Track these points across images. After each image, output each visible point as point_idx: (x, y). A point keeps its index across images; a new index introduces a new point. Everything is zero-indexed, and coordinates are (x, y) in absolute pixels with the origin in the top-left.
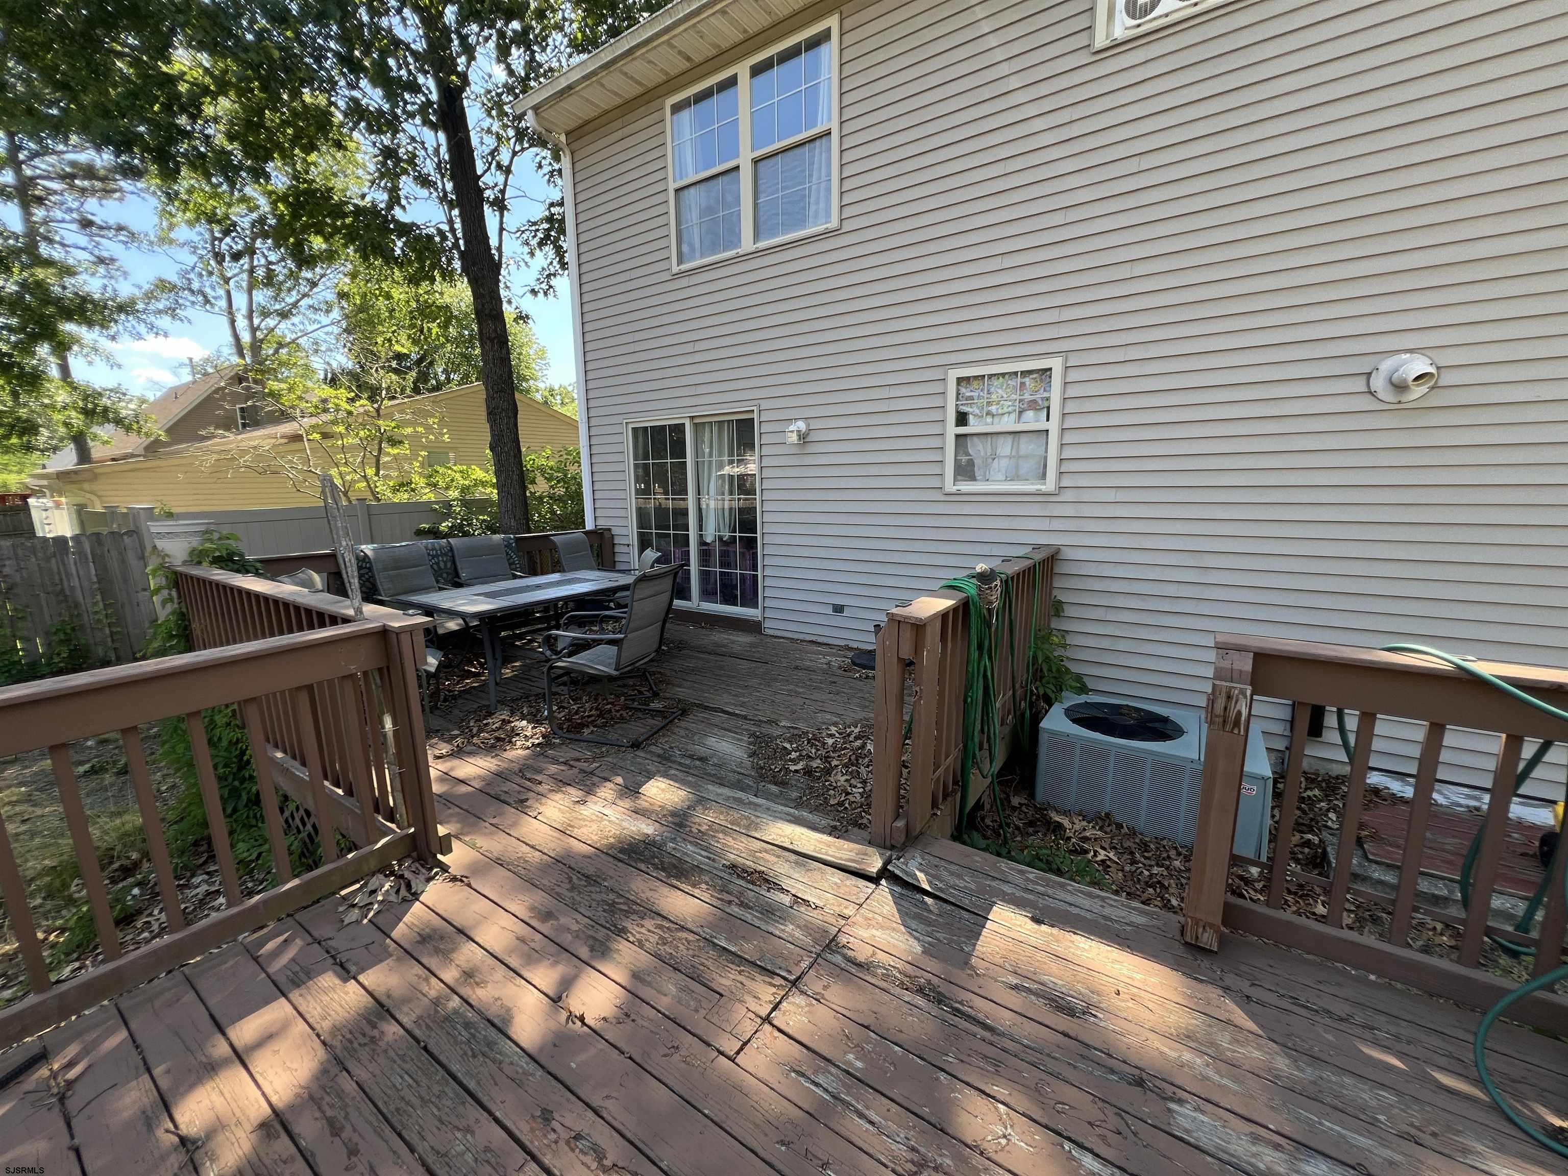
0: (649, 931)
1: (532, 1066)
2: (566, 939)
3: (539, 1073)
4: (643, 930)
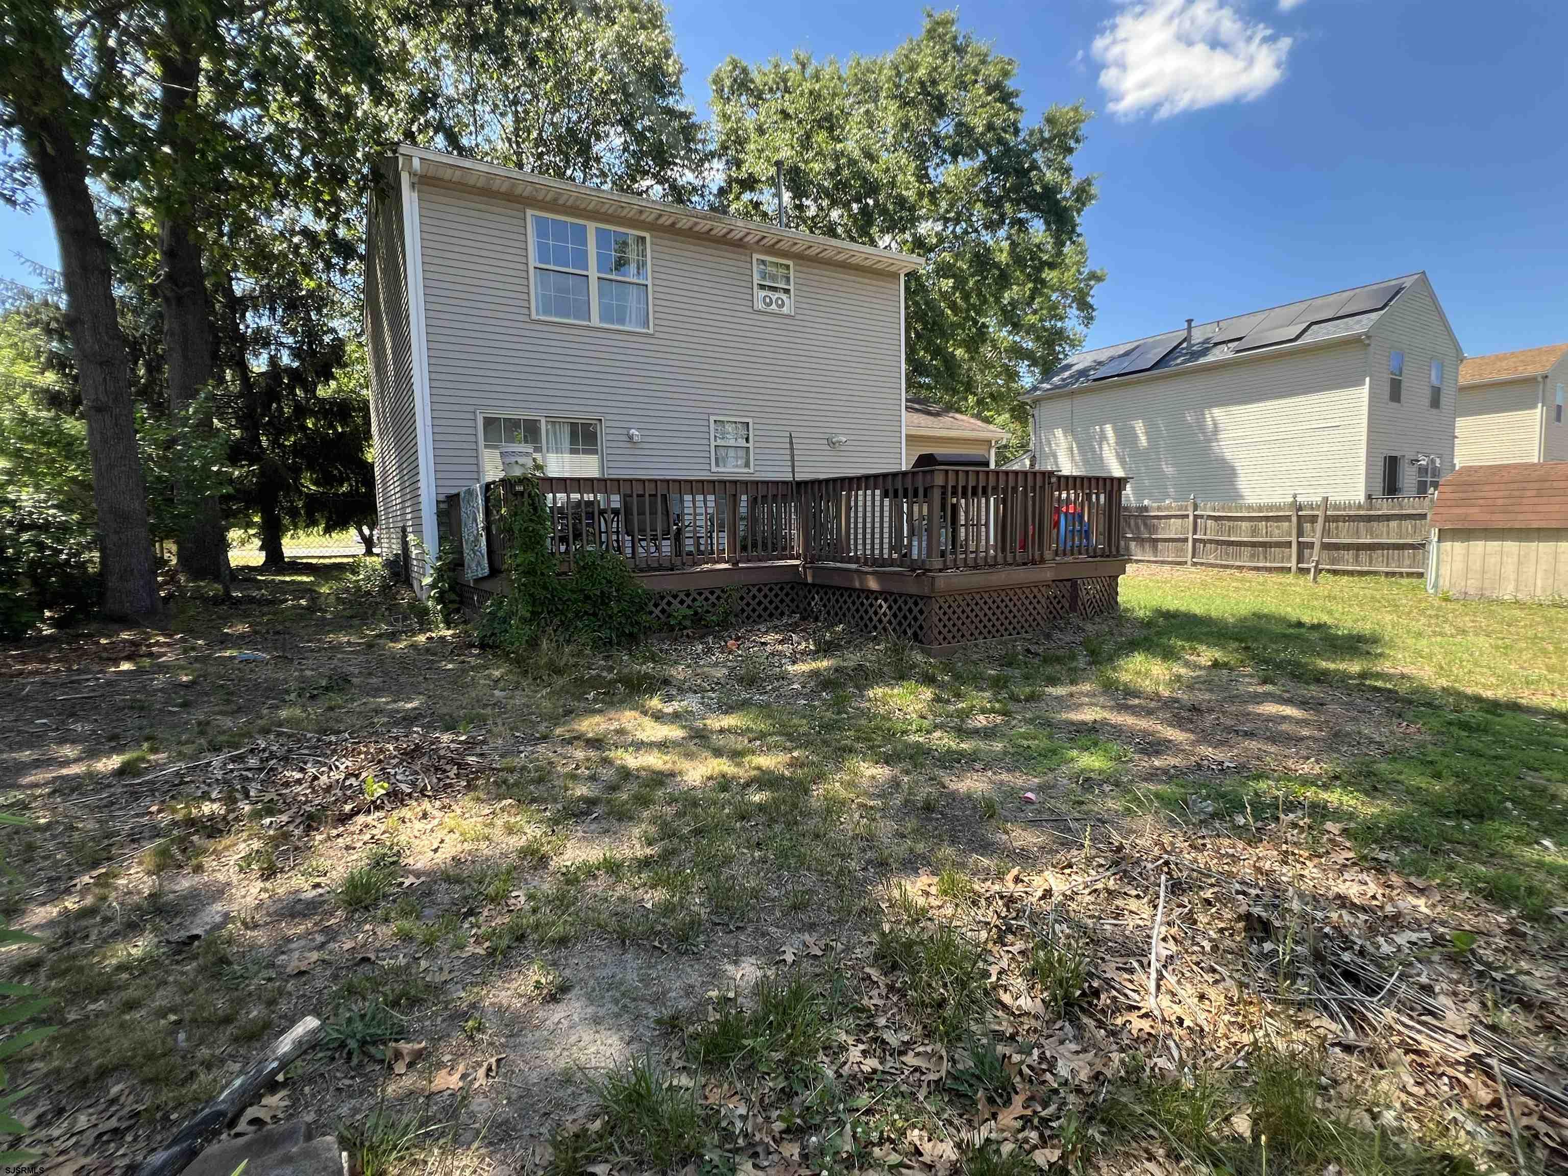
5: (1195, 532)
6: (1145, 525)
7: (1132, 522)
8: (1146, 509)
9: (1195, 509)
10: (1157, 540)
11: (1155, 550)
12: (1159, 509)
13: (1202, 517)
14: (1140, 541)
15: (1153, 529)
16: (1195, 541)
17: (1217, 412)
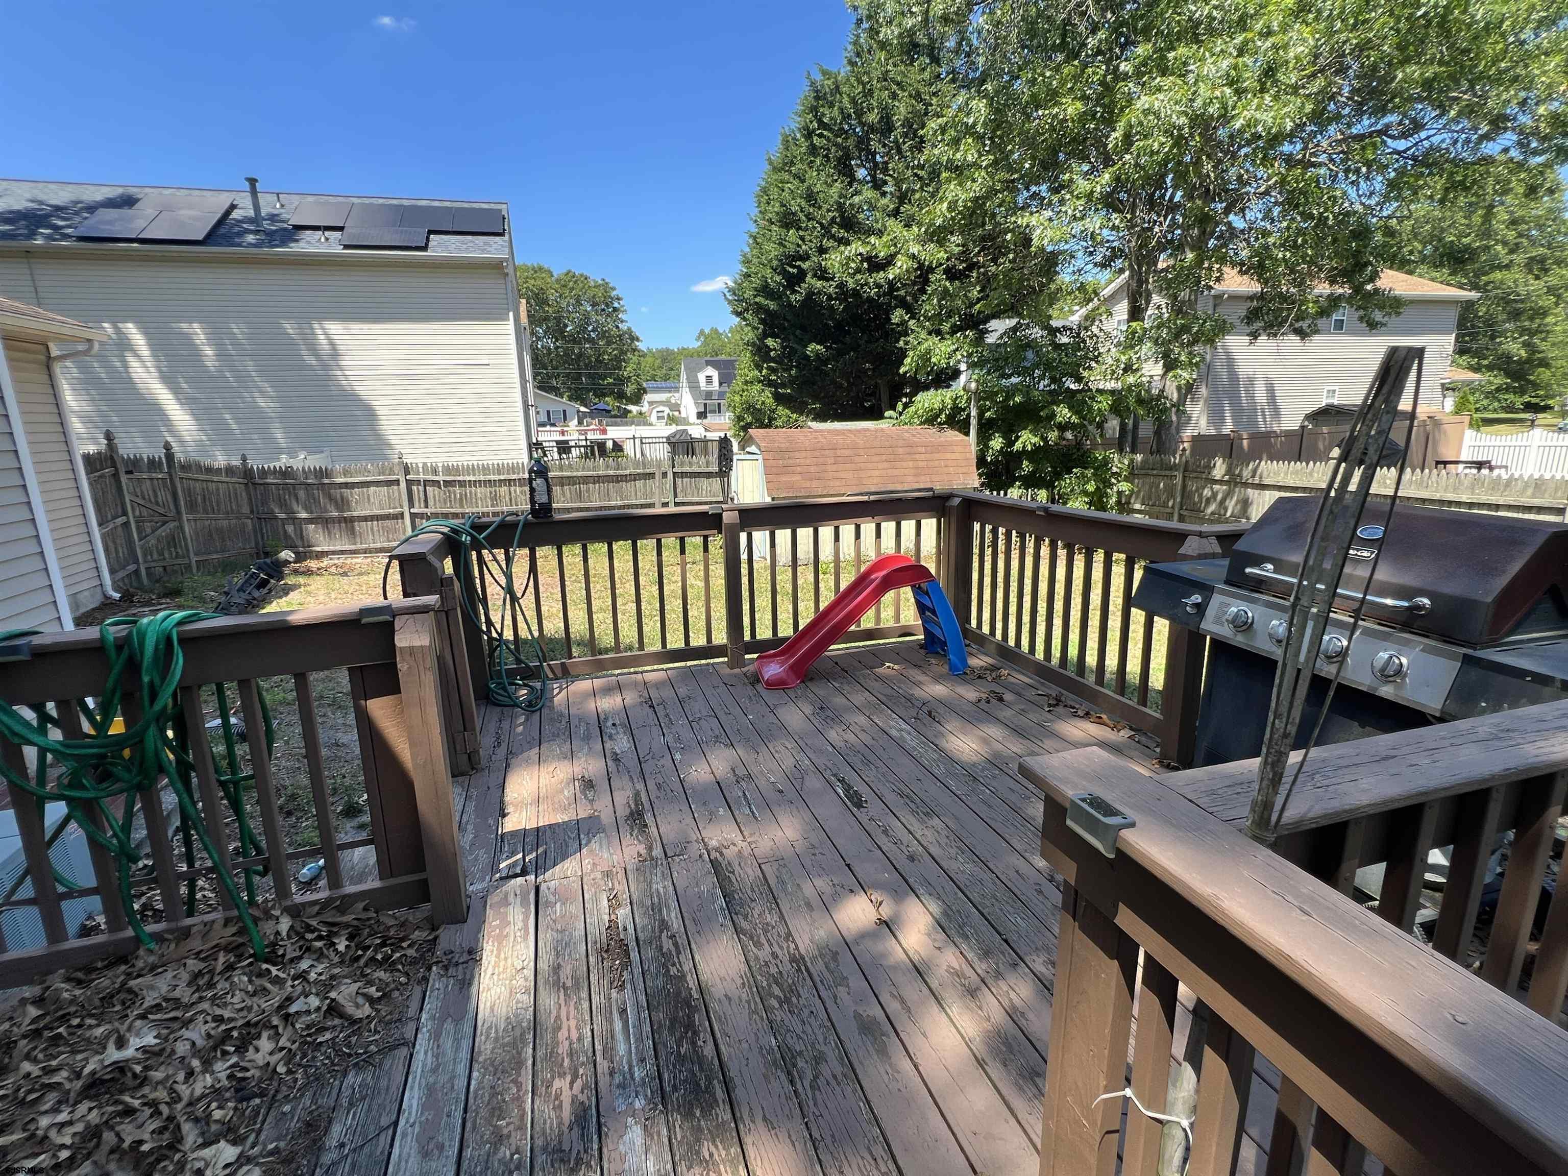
0: (771, 945)
1: (915, 886)
2: (857, 982)
3: (911, 880)
4: (776, 949)
5: (411, 504)
6: (331, 499)
7: (302, 494)
8: (326, 473)
9: (407, 472)
10: (350, 521)
11: (353, 534)
12: (346, 473)
13: (418, 482)
14: (325, 522)
15: (342, 504)
16: (413, 516)
17: (335, 328)
